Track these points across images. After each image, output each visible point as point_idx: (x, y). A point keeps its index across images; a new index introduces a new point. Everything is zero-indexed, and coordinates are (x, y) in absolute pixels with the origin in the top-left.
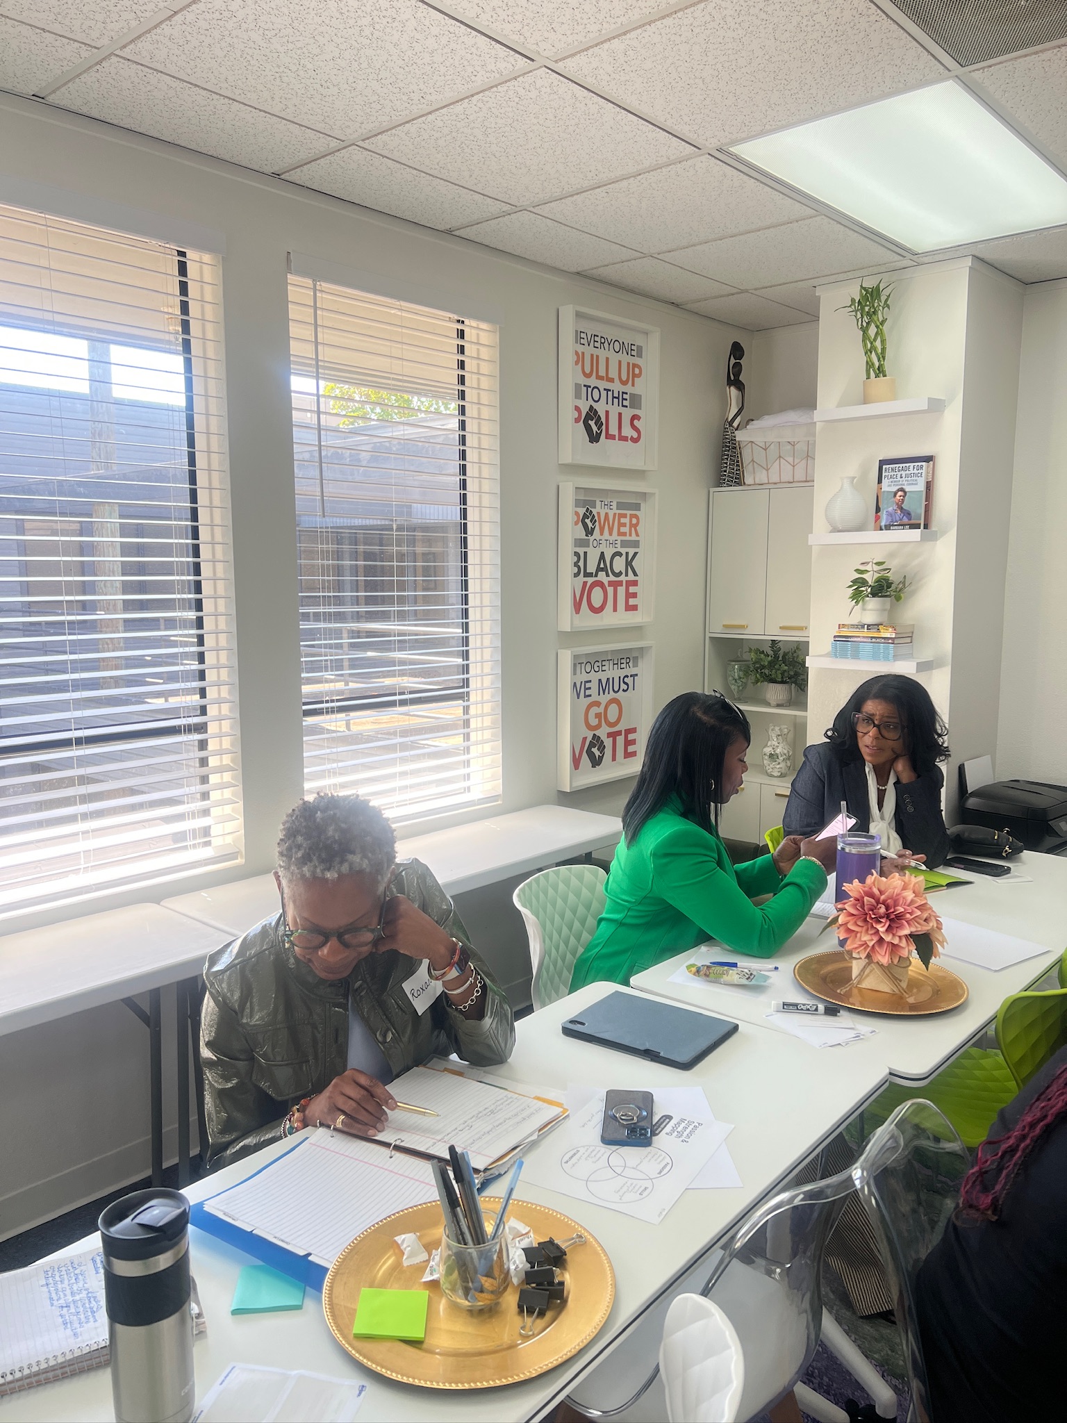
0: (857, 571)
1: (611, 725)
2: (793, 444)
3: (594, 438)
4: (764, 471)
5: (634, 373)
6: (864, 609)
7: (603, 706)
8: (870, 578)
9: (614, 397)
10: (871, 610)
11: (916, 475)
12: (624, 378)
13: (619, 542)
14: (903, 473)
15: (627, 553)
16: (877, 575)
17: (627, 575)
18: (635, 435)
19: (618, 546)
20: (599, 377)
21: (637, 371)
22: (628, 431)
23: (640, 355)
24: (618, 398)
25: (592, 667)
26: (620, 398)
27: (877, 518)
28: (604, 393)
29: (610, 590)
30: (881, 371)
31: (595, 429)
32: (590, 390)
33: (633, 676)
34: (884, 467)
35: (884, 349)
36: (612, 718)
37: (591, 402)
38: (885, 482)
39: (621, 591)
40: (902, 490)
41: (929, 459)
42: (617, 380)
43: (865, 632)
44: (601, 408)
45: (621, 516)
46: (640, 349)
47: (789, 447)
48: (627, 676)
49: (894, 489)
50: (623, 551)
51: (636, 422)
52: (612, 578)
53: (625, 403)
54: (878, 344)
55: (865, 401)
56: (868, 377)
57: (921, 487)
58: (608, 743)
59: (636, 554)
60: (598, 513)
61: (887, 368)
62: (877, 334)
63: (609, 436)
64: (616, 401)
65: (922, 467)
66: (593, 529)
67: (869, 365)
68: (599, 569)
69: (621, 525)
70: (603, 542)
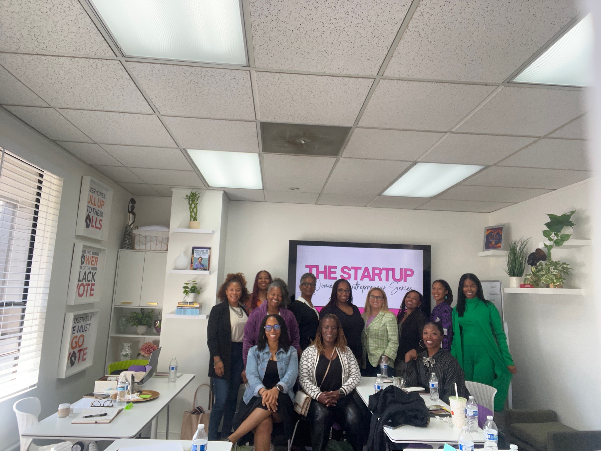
0: (186, 284)
1: (80, 346)
2: (157, 237)
3: (88, 226)
4: (144, 246)
5: (102, 204)
6: (188, 297)
7: (78, 338)
8: (190, 286)
9: (95, 212)
10: (190, 298)
11: (206, 253)
12: (99, 205)
13: (91, 268)
14: (202, 252)
15: (93, 272)
16: (192, 285)
17: (92, 281)
18: (100, 227)
19: (90, 269)
20: (92, 204)
21: (103, 203)
22: (98, 225)
23: (104, 198)
24: (96, 212)
25: (77, 320)
26: (97, 212)
27: (191, 266)
28: (93, 210)
29: (86, 287)
30: (195, 219)
31: (88, 223)
32: (89, 208)
33: (89, 324)
34: (195, 249)
35: (196, 212)
36: (80, 344)
37: (89, 213)
38: (195, 254)
39: (89, 287)
40: (201, 257)
41: (210, 248)
42: (97, 205)
43: (188, 305)
44: (91, 215)
45: (93, 257)
46: (105, 195)
47: (155, 238)
48: (87, 325)
49: (198, 257)
50: (92, 271)
51: (101, 222)
52: (87, 282)
53: (99, 214)
54: (195, 210)
55: (189, 227)
56: (191, 220)
57: (207, 257)
58: (77, 354)
59: (95, 273)
60: (86, 256)
61: (198, 218)
62: (194, 207)
63: (93, 226)
64: (96, 213)
65: (208, 251)
66: (84, 262)
67: (191, 216)
68: (84, 279)
69: (92, 261)
70: (86, 267)
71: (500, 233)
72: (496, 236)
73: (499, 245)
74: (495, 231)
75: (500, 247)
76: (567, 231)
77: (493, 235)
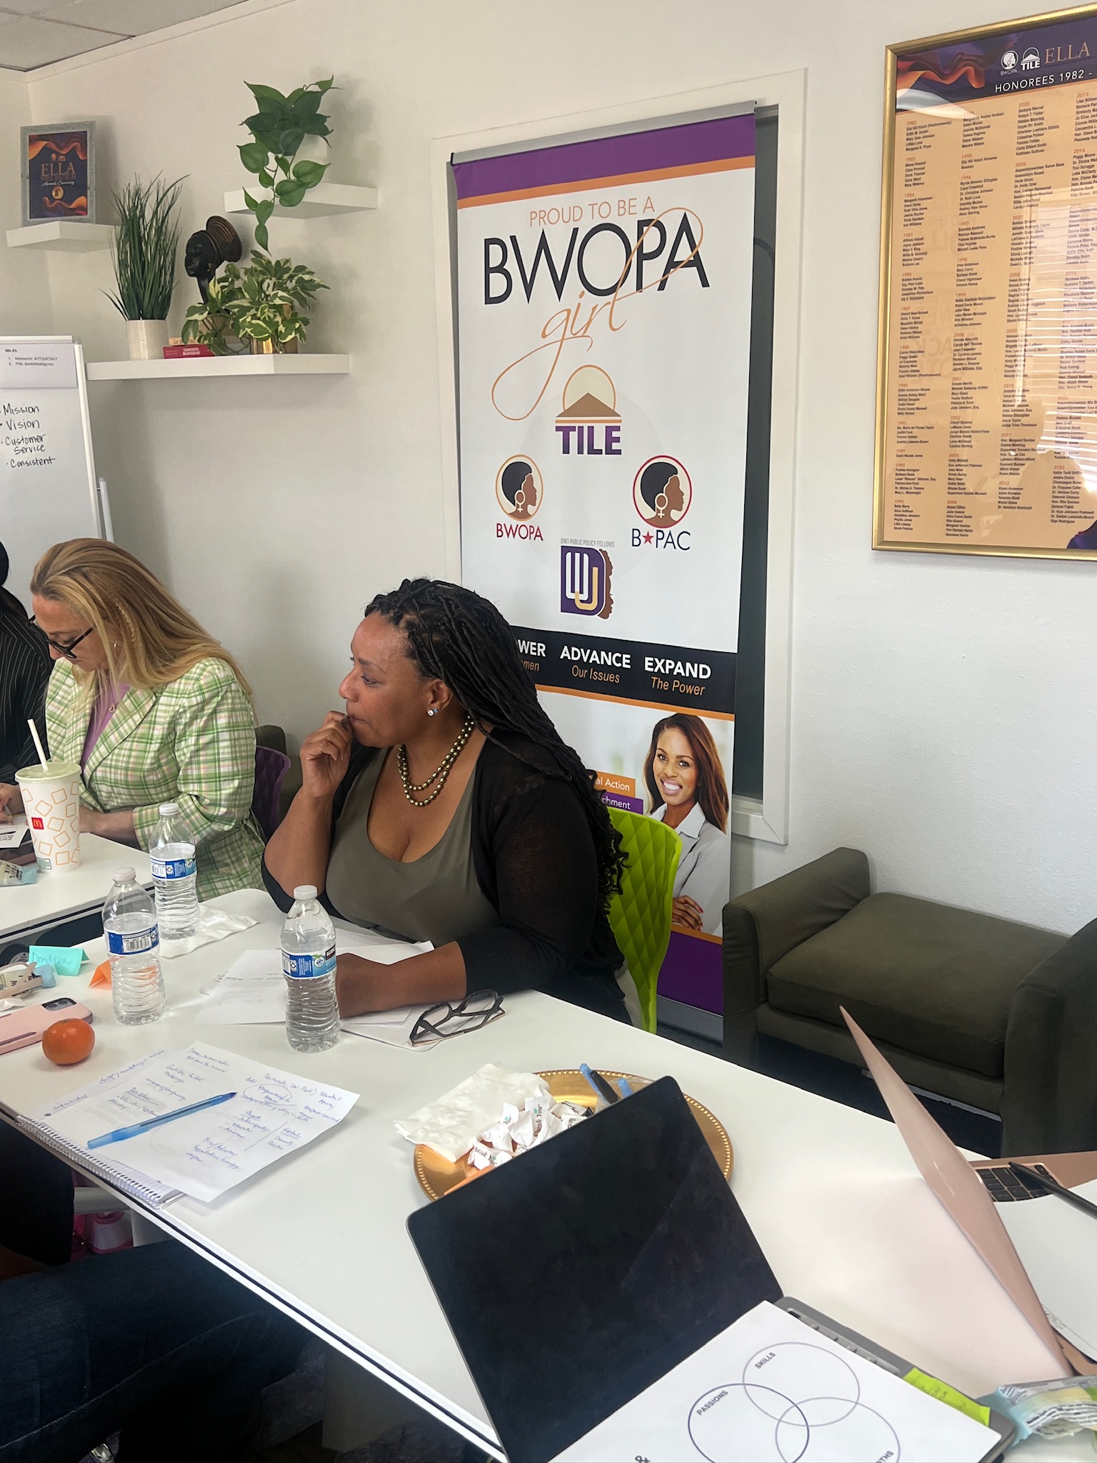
71: (81, 157)
72: (65, 166)
73: (80, 200)
74: (60, 148)
75: (83, 210)
76: (314, 151)
77: (56, 164)
